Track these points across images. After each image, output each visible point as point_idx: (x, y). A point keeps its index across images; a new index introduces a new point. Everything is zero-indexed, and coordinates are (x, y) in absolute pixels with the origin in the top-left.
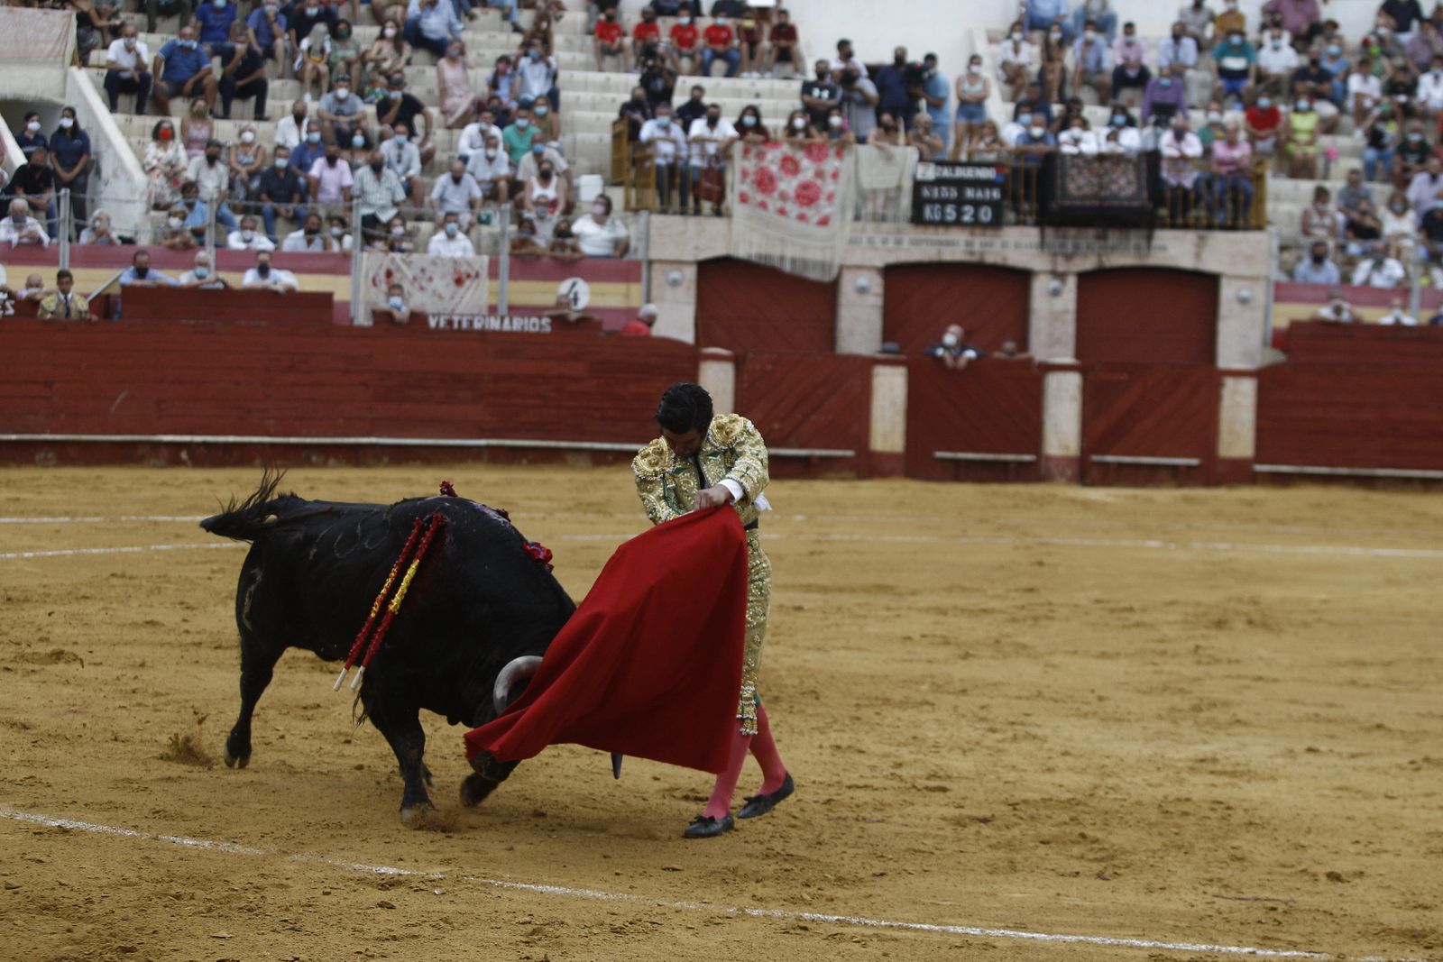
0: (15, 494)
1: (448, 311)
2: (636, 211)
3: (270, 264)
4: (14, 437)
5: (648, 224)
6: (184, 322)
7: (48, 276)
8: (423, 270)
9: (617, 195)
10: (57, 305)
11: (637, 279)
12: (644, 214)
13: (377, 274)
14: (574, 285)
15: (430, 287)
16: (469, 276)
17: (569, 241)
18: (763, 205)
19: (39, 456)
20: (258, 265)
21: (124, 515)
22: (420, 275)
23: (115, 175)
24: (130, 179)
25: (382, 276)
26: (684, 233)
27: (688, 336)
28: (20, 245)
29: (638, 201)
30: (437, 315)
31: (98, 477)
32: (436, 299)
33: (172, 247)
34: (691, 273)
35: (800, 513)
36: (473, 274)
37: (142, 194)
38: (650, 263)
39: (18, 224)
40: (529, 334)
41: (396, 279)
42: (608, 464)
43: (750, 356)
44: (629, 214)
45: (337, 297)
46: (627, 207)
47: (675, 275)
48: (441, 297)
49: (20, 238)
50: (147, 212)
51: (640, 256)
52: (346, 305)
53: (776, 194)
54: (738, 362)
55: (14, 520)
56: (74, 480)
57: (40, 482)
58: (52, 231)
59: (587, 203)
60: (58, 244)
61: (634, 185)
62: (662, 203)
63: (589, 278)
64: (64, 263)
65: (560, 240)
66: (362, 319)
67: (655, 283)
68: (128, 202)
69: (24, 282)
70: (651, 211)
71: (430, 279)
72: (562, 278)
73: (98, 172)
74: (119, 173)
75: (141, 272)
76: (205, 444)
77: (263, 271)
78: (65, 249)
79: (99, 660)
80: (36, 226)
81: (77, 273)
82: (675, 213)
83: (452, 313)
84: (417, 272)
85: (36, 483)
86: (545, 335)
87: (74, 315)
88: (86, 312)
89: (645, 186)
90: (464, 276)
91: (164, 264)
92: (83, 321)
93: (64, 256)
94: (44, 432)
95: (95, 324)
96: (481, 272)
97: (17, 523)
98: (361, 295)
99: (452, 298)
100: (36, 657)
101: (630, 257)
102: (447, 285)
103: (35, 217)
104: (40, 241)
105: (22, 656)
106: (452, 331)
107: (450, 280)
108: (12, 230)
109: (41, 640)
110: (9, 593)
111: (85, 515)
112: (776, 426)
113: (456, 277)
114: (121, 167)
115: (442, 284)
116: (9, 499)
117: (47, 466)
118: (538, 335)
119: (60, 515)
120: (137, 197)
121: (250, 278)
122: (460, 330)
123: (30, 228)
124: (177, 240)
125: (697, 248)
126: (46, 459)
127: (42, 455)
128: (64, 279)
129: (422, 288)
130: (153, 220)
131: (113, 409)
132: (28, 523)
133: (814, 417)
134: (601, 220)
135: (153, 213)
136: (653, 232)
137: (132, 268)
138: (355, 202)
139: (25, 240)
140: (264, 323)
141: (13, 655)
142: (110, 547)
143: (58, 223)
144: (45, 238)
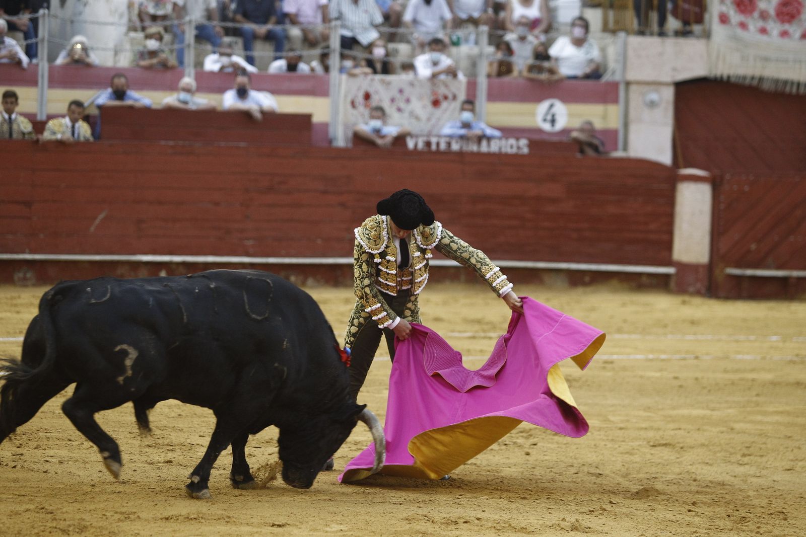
1: (425, 132)
2: (614, 32)
3: (248, 87)
5: (625, 45)
6: (163, 143)
8: (401, 91)
9: (594, 16)
11: (615, 101)
12: (622, 35)
13: (356, 96)
14: (552, 106)
15: (407, 108)
16: (446, 98)
17: (546, 64)
18: (743, 26)
19: (19, 275)
20: (236, 86)
22: (398, 96)
24: (109, 1)
25: (360, 99)
26: (661, 54)
27: (665, 157)
29: (617, 22)
30: (417, 136)
32: (414, 121)
33: (149, 68)
34: (669, 94)
35: (775, 334)
36: (450, 96)
38: (628, 84)
40: (507, 155)
41: (374, 102)
42: (585, 284)
43: (728, 176)
44: (606, 35)
45: (316, 119)
46: (605, 29)
47: (654, 96)
48: (417, 118)
50: (126, 34)
51: (617, 77)
52: (325, 126)
53: (756, 14)
54: (716, 184)
58: (31, 52)
59: (566, 24)
60: (37, 65)
61: (612, 6)
62: (640, 24)
63: (567, 98)
64: (43, 84)
65: (538, 63)
66: (341, 140)
67: (633, 104)
68: (108, 24)
70: (628, 32)
71: (408, 101)
72: (539, 100)
75: (119, 94)
76: (184, 264)
77: (242, 93)
78: (43, 69)
80: (16, 47)
82: (652, 34)
83: (429, 134)
84: (394, 92)
86: (523, 156)
89: (623, 7)
90: (441, 98)
91: (143, 85)
93: (43, 76)
94: (23, 252)
96: (457, 93)
98: (341, 117)
99: (429, 119)
101: (607, 78)
102: (424, 107)
103: (14, 38)
104: (19, 62)
106: (430, 152)
107: (427, 102)
112: (753, 247)
113: (432, 98)
115: (420, 106)
117: (26, 286)
118: (516, 156)
121: (229, 100)
122: (438, 152)
123: (9, 48)
124: (155, 61)
125: (674, 69)
126: (25, 279)
127: (21, 275)
129: (399, 110)
130: (132, 41)
131: (92, 229)
133: (792, 238)
134: (579, 42)
135: (133, 34)
136: (630, 53)
137: (110, 90)
138: (333, 23)
139: (5, 61)
140: (242, 144)
143: (37, 44)
144: (24, 59)
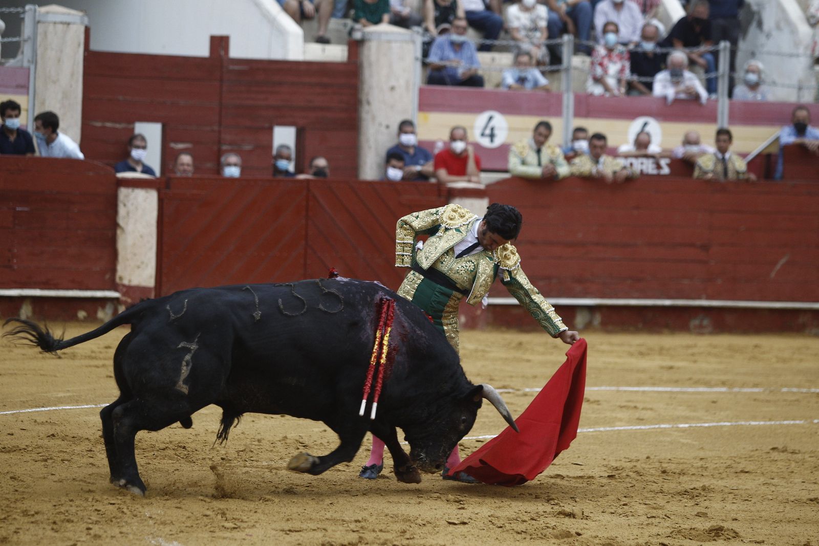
0: (668, 363)
4: (667, 302)
7: (706, 133)
10: (715, 164)
19: (695, 322)
21: (786, 386)
23: (778, 28)
24: (794, 31)
28: (676, 101)
31: (756, 346)
37: (806, 48)
39: (675, 79)
49: (677, 93)
50: (811, 67)
55: (669, 389)
56: (731, 348)
57: (695, 350)
60: (717, 101)
64: (723, 121)
68: (791, 56)
69: (680, 139)
73: (760, 24)
74: (782, 24)
75: (800, 130)
78: (723, 104)
79: (761, 539)
80: (694, 81)
81: (737, 131)
85: (690, 351)
87: (731, 175)
88: (743, 173)
92: (741, 183)
93: (723, 113)
94: (699, 298)
95: (753, 183)
97: (671, 392)
100: (693, 532)
103: (694, 72)
105: (679, 532)
108: (669, 85)
109: (698, 515)
110: (664, 465)
111: (744, 385)
114: (784, 20)
116: (662, 368)
117: (702, 334)
119: (716, 385)
120: (801, 50)
123: (688, 83)
126: (701, 326)
128: (724, 137)
131: (773, 275)
132: (684, 393)
139: (682, 96)
141: (669, 530)
142: (770, 420)
143: (716, 79)
144: (703, 93)
